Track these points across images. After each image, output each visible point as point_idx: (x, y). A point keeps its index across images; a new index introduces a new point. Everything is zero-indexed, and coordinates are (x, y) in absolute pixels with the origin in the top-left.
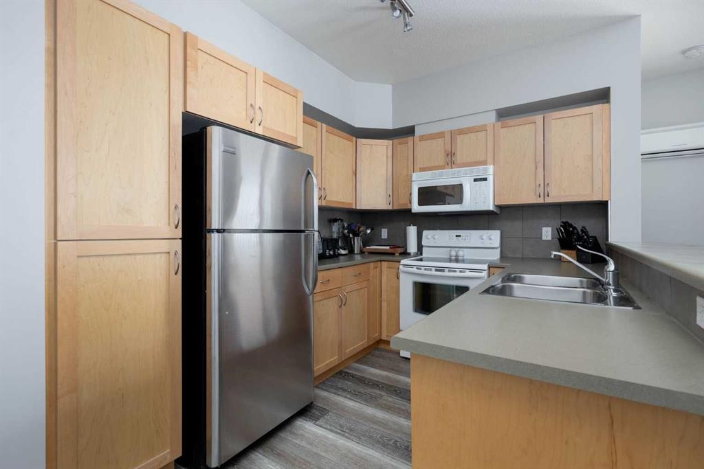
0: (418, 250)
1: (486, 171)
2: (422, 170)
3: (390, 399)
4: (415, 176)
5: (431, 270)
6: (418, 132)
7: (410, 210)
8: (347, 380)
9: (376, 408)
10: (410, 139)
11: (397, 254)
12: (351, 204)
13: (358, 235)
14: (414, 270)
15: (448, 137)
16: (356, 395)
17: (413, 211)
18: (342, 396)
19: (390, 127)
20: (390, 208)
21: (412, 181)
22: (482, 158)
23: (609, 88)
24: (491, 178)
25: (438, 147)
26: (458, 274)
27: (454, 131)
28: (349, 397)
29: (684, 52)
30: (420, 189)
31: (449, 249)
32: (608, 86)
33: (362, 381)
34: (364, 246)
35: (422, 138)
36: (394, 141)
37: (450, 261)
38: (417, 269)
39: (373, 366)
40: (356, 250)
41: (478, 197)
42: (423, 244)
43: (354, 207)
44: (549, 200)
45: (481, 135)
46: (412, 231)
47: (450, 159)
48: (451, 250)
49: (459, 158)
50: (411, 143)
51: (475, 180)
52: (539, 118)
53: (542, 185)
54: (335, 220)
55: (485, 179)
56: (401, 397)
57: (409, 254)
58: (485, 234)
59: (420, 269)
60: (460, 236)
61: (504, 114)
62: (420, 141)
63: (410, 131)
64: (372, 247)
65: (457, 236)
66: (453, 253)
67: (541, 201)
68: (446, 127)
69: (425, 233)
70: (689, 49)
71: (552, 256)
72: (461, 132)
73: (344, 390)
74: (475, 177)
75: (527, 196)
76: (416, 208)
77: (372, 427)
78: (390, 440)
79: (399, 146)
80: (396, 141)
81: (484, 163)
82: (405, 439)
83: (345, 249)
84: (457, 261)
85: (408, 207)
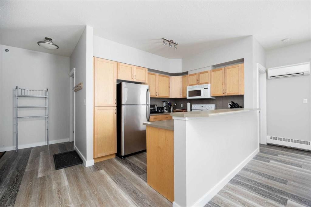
1: (207, 85)
2: (190, 85)
4: (188, 87)
6: (189, 73)
7: (186, 98)
10: (187, 75)
12: (168, 96)
13: (172, 106)
15: (197, 74)
17: (187, 98)
19: (181, 72)
20: (181, 97)
21: (187, 89)
22: (207, 82)
23: (243, 59)
24: (209, 88)
25: (195, 78)
27: (199, 73)
29: (283, 40)
30: (189, 91)
31: (199, 110)
34: (174, 109)
35: (190, 75)
40: (171, 111)
41: (205, 94)
42: (192, 109)
43: (169, 97)
44: (226, 95)
45: (207, 74)
46: (189, 105)
47: (198, 82)
49: (201, 82)
50: (187, 77)
51: (204, 89)
52: (223, 68)
53: (224, 90)
54: (164, 102)
55: (207, 88)
61: (215, 66)
63: (187, 73)
64: (177, 110)
65: (202, 106)
67: (223, 95)
68: (197, 72)
69: (193, 105)
70: (284, 40)
72: (201, 73)
75: (220, 93)
76: (188, 97)
79: (184, 78)
80: (183, 76)
81: (207, 83)
83: (167, 110)
85: (186, 97)
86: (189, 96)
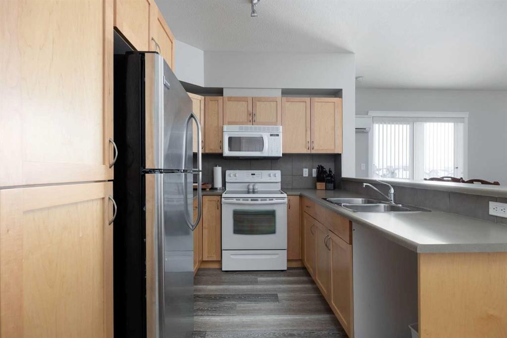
0: (223, 186)
1: (278, 129)
2: (230, 123)
3: (242, 305)
4: (225, 128)
5: (248, 200)
6: (226, 94)
7: (222, 154)
8: (198, 301)
9: (239, 315)
10: (220, 98)
11: (208, 190)
14: (234, 201)
15: (249, 101)
16: (215, 311)
17: (224, 155)
18: (205, 315)
19: (203, 86)
20: (202, 151)
21: (224, 132)
22: (274, 121)
23: (341, 90)
24: (281, 135)
25: (242, 107)
26: (268, 202)
27: (255, 97)
28: (211, 314)
30: (229, 138)
31: (247, 184)
32: (341, 88)
33: (210, 298)
35: (230, 99)
36: (206, 97)
37: (248, 192)
38: (237, 200)
39: (207, 283)
41: (273, 147)
42: (227, 181)
44: (313, 152)
45: (273, 104)
46: (218, 170)
47: (252, 118)
48: (249, 185)
49: (258, 118)
50: (220, 101)
51: (271, 135)
52: (308, 99)
53: (310, 142)
55: (278, 135)
56: (248, 301)
57: (216, 189)
58: (272, 172)
59: (239, 200)
60: (254, 174)
61: (287, 92)
62: (228, 101)
63: (219, 92)
65: (252, 174)
66: (251, 187)
67: (309, 152)
68: (249, 94)
69: (228, 172)
71: (364, 186)
72: (260, 99)
73: (202, 310)
74: (272, 133)
76: (227, 152)
77: (249, 331)
78: (270, 334)
79: (210, 102)
80: (208, 98)
81: (275, 124)
82: (278, 329)
84: (254, 192)
85: (220, 152)
86: (231, 149)
